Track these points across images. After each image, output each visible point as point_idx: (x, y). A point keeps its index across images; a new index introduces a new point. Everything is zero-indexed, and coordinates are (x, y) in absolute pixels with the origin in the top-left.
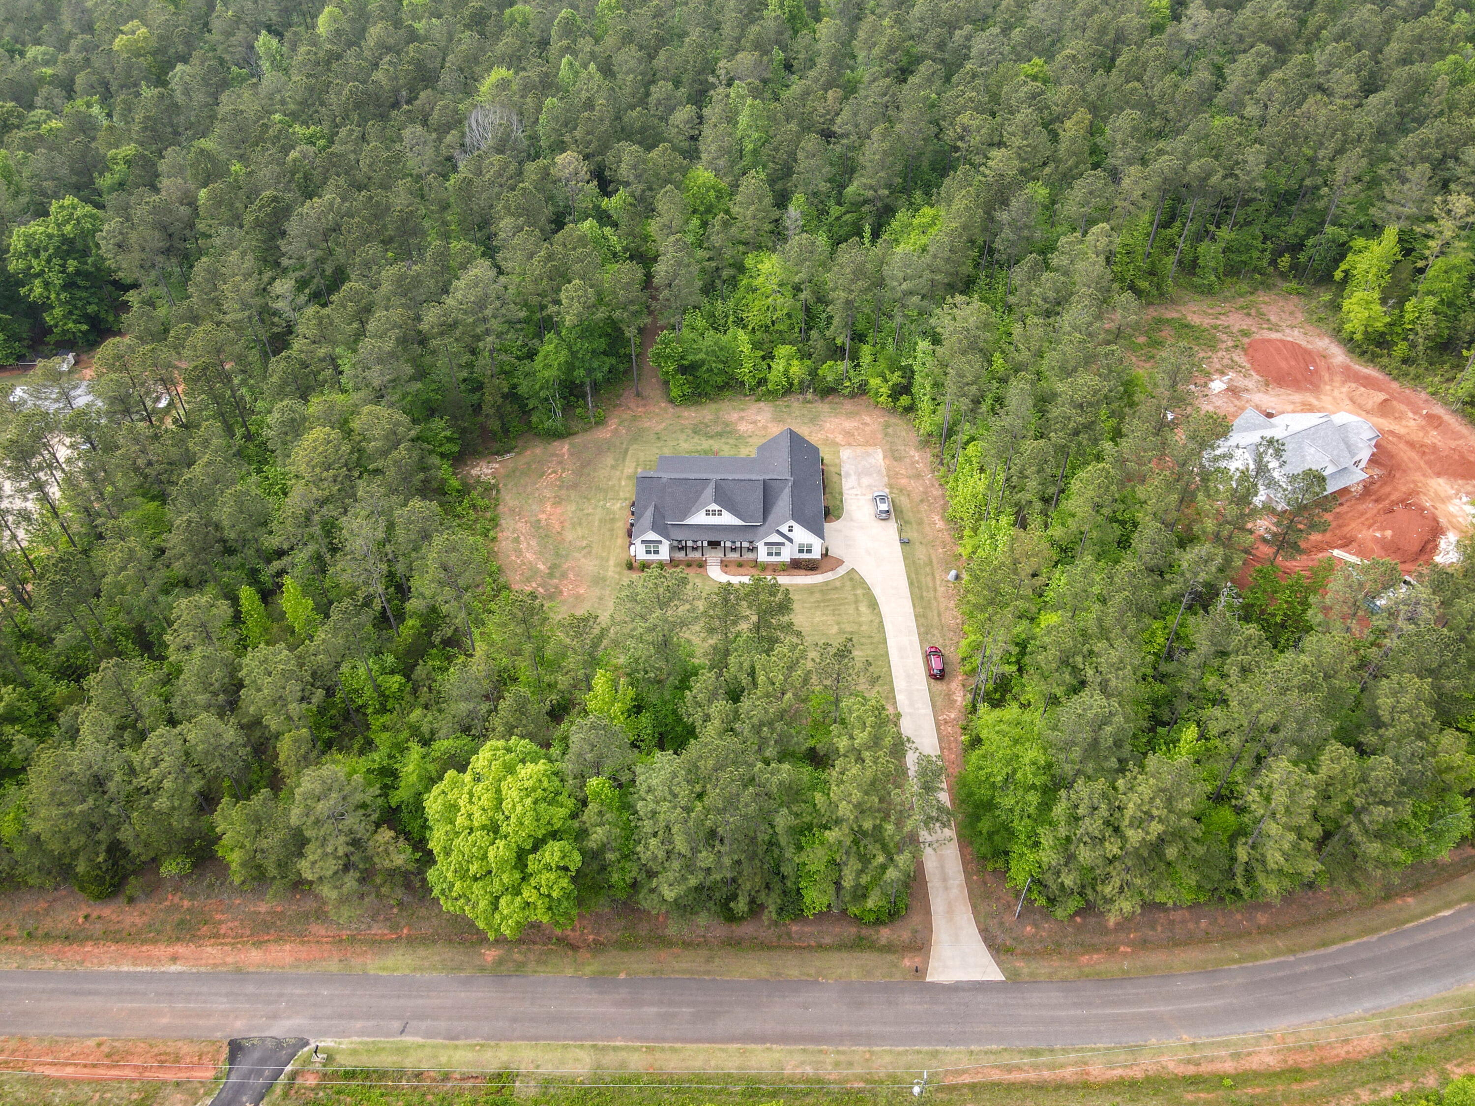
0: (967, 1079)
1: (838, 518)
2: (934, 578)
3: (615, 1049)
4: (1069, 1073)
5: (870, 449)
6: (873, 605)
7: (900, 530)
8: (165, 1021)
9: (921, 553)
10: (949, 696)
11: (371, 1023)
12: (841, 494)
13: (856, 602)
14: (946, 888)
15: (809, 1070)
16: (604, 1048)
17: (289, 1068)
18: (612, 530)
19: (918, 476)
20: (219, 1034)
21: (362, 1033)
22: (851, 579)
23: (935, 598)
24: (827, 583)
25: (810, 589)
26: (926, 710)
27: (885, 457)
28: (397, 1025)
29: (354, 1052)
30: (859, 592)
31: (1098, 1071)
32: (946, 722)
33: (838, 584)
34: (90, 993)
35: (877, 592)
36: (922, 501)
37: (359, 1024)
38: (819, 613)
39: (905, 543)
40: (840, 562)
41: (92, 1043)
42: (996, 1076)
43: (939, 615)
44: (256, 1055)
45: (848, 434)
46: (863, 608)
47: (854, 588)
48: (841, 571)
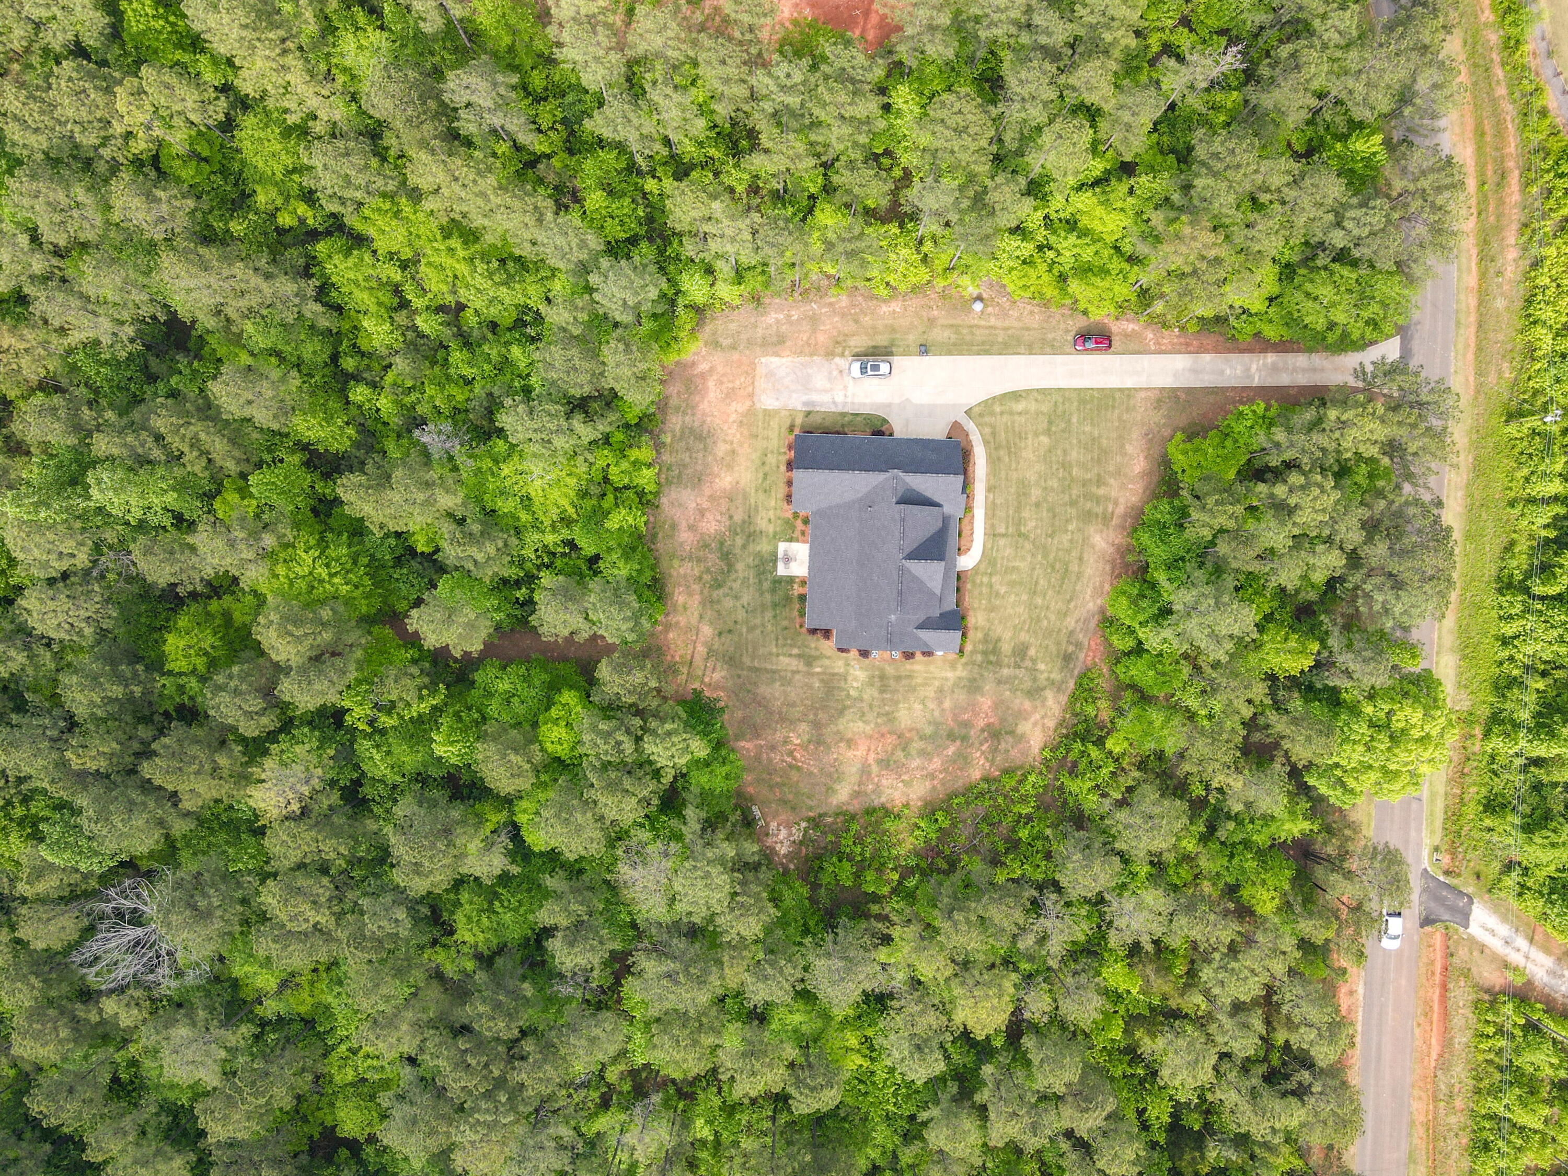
0: (1471, 379)
1: (885, 421)
2: (978, 327)
3: (1439, 638)
4: (1473, 302)
5: (761, 371)
6: (1016, 396)
7: (906, 353)
8: (1403, 982)
9: (939, 335)
10: (1127, 335)
11: (1413, 825)
12: (844, 415)
13: (1011, 413)
14: (1322, 370)
15: (1460, 494)
16: (1439, 646)
17: (1442, 878)
18: (898, 678)
19: (814, 320)
20: (1416, 938)
21: (1419, 830)
22: (981, 415)
23: (1005, 329)
24: (986, 443)
25: (993, 461)
26: (1145, 361)
27: (777, 354)
28: (1415, 805)
29: (1432, 832)
30: (998, 409)
31: (1472, 280)
32: (1158, 343)
33: (987, 430)
34: (1379, 1049)
35: (998, 390)
36: (856, 321)
37: (1413, 834)
38: (1024, 454)
39: (924, 349)
40: (956, 426)
41: (1417, 1031)
42: (1470, 356)
43: (1028, 329)
44: (1432, 905)
45: (730, 395)
46: (1020, 407)
47: (993, 414)
48: (971, 426)
